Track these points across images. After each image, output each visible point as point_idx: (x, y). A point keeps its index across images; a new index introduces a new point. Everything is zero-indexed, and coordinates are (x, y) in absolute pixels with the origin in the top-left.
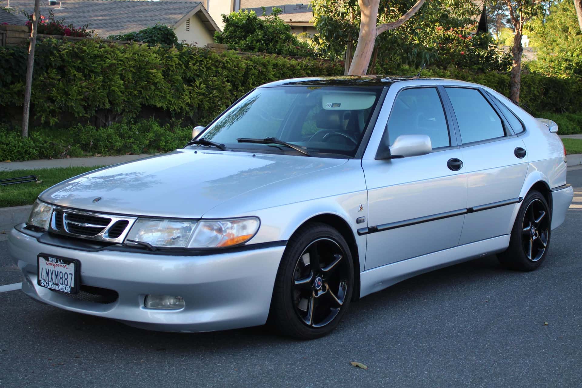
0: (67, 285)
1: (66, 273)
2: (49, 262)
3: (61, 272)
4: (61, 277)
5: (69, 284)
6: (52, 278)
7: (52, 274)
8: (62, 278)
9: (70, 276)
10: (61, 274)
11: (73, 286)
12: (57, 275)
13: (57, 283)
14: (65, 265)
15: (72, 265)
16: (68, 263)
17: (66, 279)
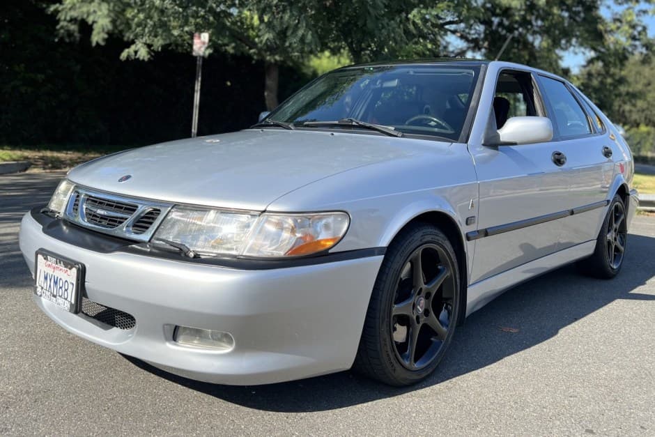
0: (66, 299)
1: (66, 281)
2: (49, 263)
3: (60, 279)
4: (61, 285)
5: (69, 299)
6: (50, 286)
7: (50, 280)
8: (61, 288)
9: (71, 286)
10: (61, 281)
11: (73, 302)
12: (56, 283)
13: (55, 293)
14: (66, 269)
15: (74, 271)
16: (69, 266)
17: (66, 290)
